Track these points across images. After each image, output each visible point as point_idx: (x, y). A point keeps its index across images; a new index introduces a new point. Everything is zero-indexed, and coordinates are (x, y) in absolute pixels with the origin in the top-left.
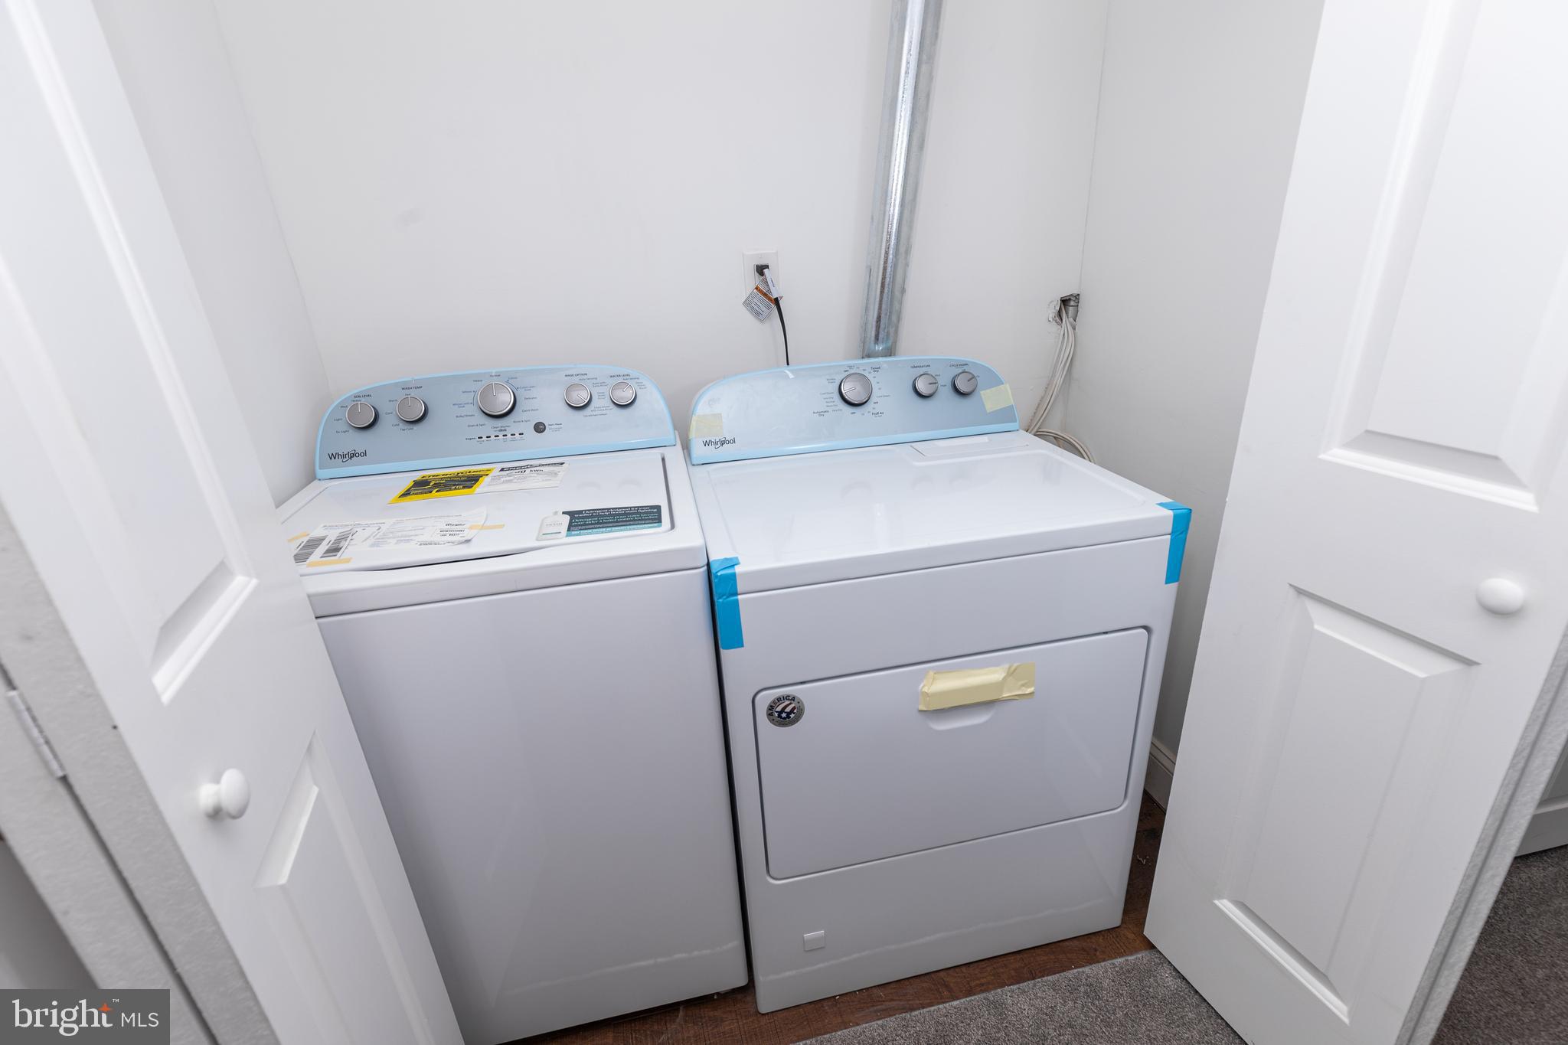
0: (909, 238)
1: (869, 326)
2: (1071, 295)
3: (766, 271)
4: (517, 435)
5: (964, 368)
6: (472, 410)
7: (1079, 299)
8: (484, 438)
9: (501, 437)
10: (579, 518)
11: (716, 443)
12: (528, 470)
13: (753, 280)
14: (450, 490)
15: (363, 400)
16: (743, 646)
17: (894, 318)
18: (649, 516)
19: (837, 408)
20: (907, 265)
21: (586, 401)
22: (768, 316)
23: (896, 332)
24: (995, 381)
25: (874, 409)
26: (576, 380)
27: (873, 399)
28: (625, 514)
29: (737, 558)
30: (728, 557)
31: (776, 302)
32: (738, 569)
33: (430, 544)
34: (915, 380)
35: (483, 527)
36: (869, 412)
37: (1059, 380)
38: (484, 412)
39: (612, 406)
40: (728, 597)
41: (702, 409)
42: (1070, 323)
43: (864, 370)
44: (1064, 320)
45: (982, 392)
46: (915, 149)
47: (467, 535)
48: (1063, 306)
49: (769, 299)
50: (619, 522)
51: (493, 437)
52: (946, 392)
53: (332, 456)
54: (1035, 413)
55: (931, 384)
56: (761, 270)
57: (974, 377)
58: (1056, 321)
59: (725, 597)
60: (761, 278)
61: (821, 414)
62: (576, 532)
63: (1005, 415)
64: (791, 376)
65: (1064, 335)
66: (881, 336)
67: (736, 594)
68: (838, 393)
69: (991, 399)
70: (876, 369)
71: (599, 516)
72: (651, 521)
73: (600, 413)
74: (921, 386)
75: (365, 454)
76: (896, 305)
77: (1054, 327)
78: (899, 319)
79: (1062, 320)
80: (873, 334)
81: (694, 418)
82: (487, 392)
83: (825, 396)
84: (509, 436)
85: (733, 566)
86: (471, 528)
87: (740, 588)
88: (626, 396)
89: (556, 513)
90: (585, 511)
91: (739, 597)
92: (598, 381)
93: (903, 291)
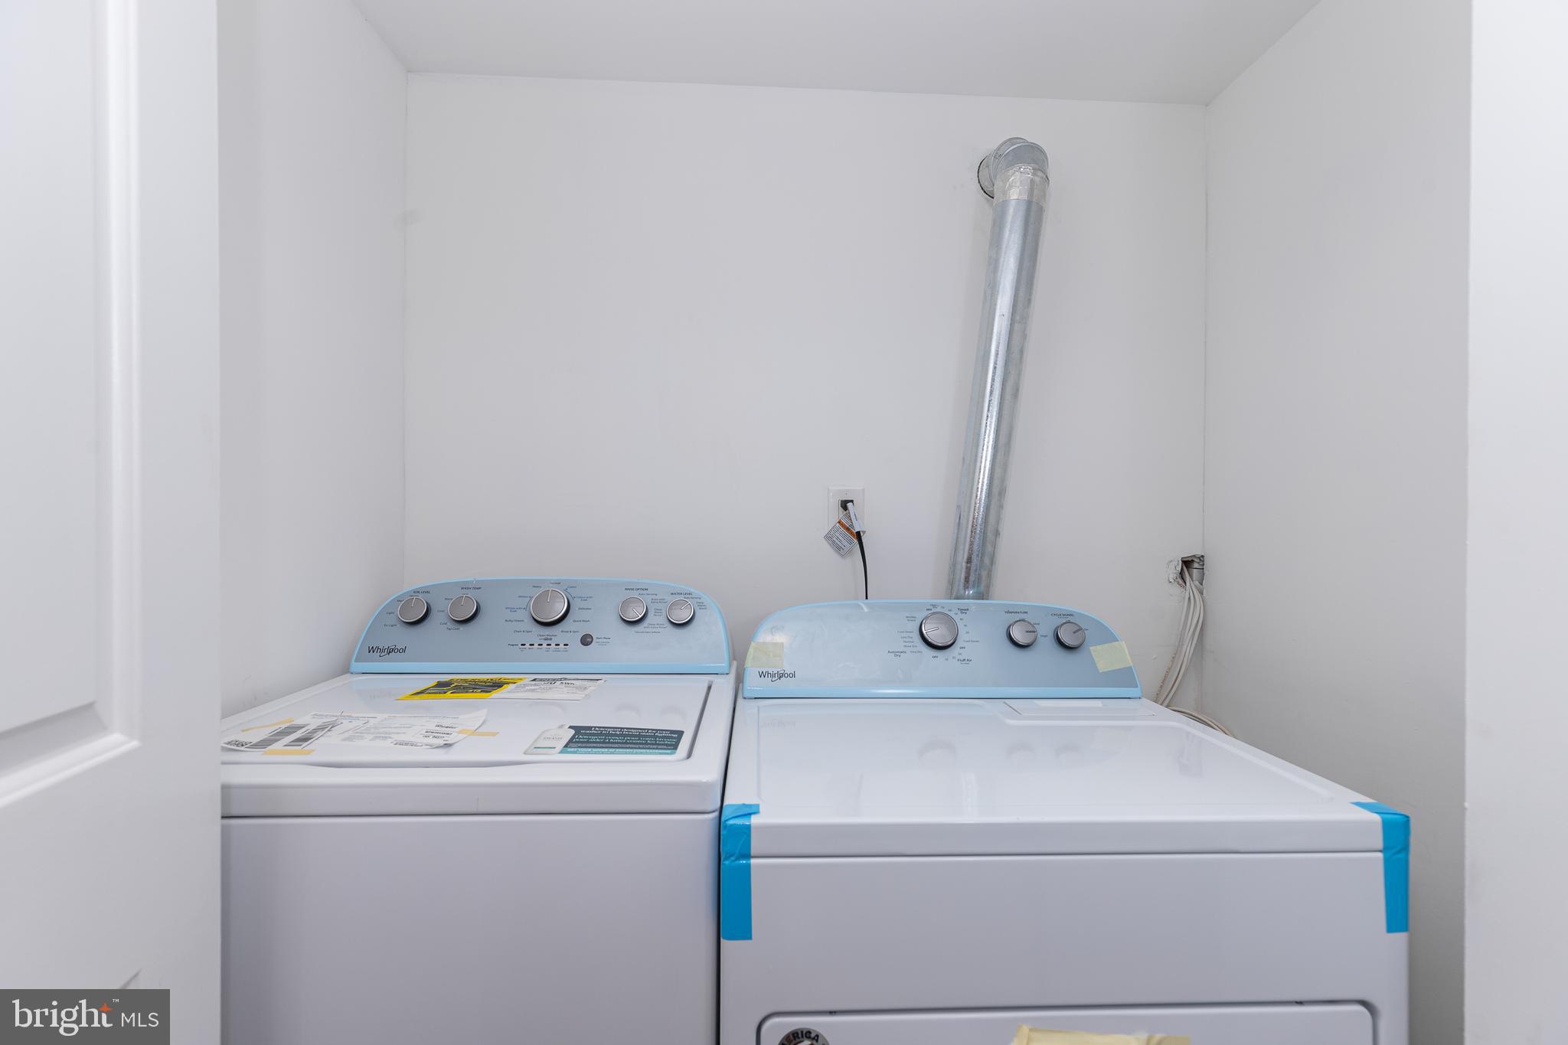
0: (1003, 480)
1: (958, 567)
2: (1194, 556)
3: (849, 505)
4: (562, 646)
5: (1067, 618)
6: (523, 615)
7: (1203, 561)
8: (527, 646)
9: (545, 645)
10: (586, 734)
11: (773, 675)
12: (558, 683)
13: (837, 514)
14: (467, 692)
15: (420, 596)
16: (750, 938)
17: (987, 560)
18: (666, 740)
19: (915, 649)
20: (1001, 507)
21: (640, 616)
22: (850, 552)
23: (989, 576)
24: (1108, 637)
25: (960, 654)
26: (635, 594)
27: (959, 643)
28: (639, 736)
29: (758, 806)
30: (747, 803)
31: (858, 536)
32: (755, 820)
33: (407, 744)
34: (1009, 627)
35: (475, 732)
36: (954, 658)
37: (1188, 649)
38: (535, 620)
39: (668, 624)
40: (738, 859)
41: (765, 637)
42: (1196, 586)
43: (949, 610)
44: (1188, 584)
45: (1091, 648)
46: (1008, 397)
47: (450, 739)
48: (1185, 568)
49: (852, 533)
50: (628, 743)
51: (536, 646)
52: (1046, 644)
53: (371, 650)
54: (1161, 687)
55: (1027, 632)
56: (844, 505)
57: (1080, 629)
58: (1178, 583)
59: (733, 858)
60: (845, 512)
61: (897, 654)
62: (573, 750)
63: (1123, 678)
64: (866, 610)
65: (1189, 598)
66: (972, 578)
67: (748, 856)
68: (918, 632)
69: (1104, 657)
70: (964, 611)
71: (609, 734)
72: (665, 747)
73: (654, 630)
74: (1018, 634)
75: (404, 651)
76: (989, 548)
77: (1176, 590)
78: (992, 562)
79: (1185, 582)
80: (963, 576)
81: (753, 644)
82: (542, 600)
83: (904, 635)
84: (553, 645)
85: (750, 814)
86: (460, 732)
87: (755, 847)
88: (683, 616)
89: (561, 727)
90: (595, 727)
91: (753, 861)
92: (657, 597)
93: (997, 533)
